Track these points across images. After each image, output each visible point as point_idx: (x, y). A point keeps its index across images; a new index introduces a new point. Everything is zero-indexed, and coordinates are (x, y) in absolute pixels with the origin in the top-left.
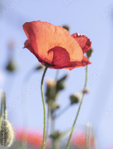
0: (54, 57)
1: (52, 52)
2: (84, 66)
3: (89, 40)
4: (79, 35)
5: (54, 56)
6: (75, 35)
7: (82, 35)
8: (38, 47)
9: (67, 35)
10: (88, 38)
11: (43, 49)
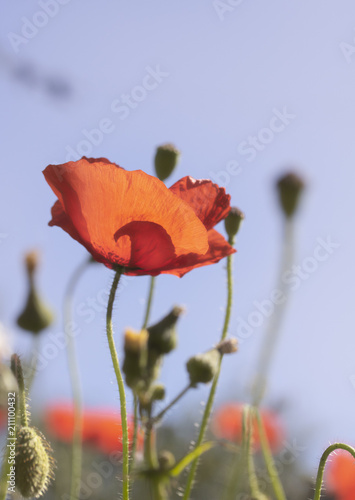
0: (135, 249)
1: (128, 238)
2: (217, 261)
3: (222, 190)
4: (194, 181)
5: (133, 246)
6: (184, 183)
7: (201, 180)
8: (88, 226)
9: (161, 192)
10: (220, 185)
11: (102, 232)
